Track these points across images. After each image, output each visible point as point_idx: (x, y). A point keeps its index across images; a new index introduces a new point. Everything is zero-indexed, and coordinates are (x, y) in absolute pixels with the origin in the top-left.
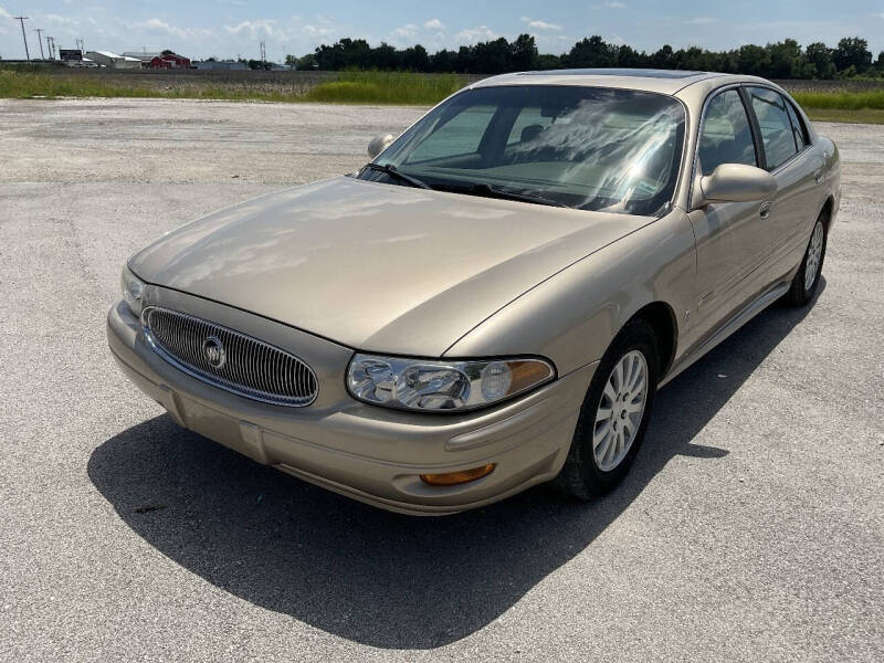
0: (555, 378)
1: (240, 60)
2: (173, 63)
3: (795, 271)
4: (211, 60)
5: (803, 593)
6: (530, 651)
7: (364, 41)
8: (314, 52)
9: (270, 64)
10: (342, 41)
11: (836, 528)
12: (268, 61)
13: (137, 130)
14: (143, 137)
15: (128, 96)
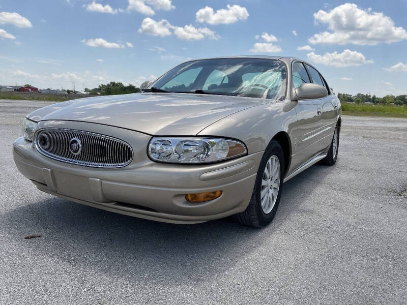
0: (247, 154)
1: (62, 90)
2: (30, 90)
3: (329, 147)
4: (49, 89)
5: (366, 257)
6: (244, 284)
7: (121, 83)
8: (98, 87)
9: (77, 92)
10: (111, 83)
11: (372, 235)
12: (76, 91)
13: (14, 110)
14: (17, 112)
15: (8, 99)
